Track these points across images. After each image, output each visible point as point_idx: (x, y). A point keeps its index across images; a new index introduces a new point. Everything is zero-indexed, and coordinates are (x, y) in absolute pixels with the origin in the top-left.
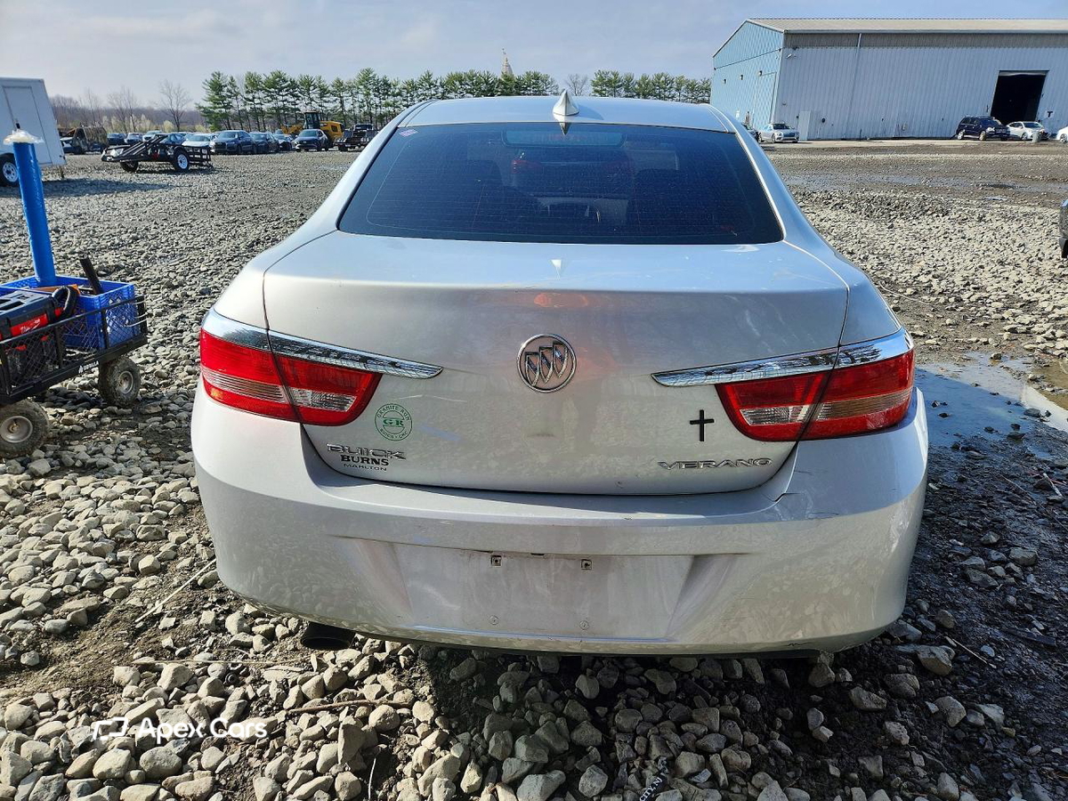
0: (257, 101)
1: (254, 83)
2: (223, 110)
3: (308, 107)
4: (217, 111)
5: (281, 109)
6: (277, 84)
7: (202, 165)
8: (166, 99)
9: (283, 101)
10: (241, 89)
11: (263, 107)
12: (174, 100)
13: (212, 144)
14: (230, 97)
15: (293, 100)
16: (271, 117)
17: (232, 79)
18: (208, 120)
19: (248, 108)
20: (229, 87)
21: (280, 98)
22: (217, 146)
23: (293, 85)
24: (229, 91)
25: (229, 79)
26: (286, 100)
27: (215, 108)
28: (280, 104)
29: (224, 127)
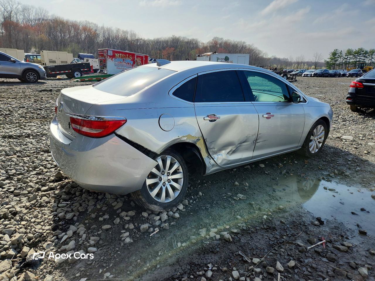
0: (348, 59)
1: (349, 52)
2: (334, 62)
3: (370, 61)
4: (331, 62)
5: (358, 62)
6: (359, 52)
7: (292, 80)
8: (315, 58)
9: (359, 59)
10: (344, 55)
11: (350, 61)
12: (317, 59)
13: (313, 73)
14: (338, 57)
15: (364, 58)
16: (352, 65)
17: (341, 51)
18: (327, 65)
19: (344, 61)
20: (339, 54)
21: (359, 58)
22: (314, 74)
23: (366, 53)
24: (339, 56)
25: (340, 51)
26: (361, 58)
27: (331, 61)
28: (358, 60)
29: (332, 68)
